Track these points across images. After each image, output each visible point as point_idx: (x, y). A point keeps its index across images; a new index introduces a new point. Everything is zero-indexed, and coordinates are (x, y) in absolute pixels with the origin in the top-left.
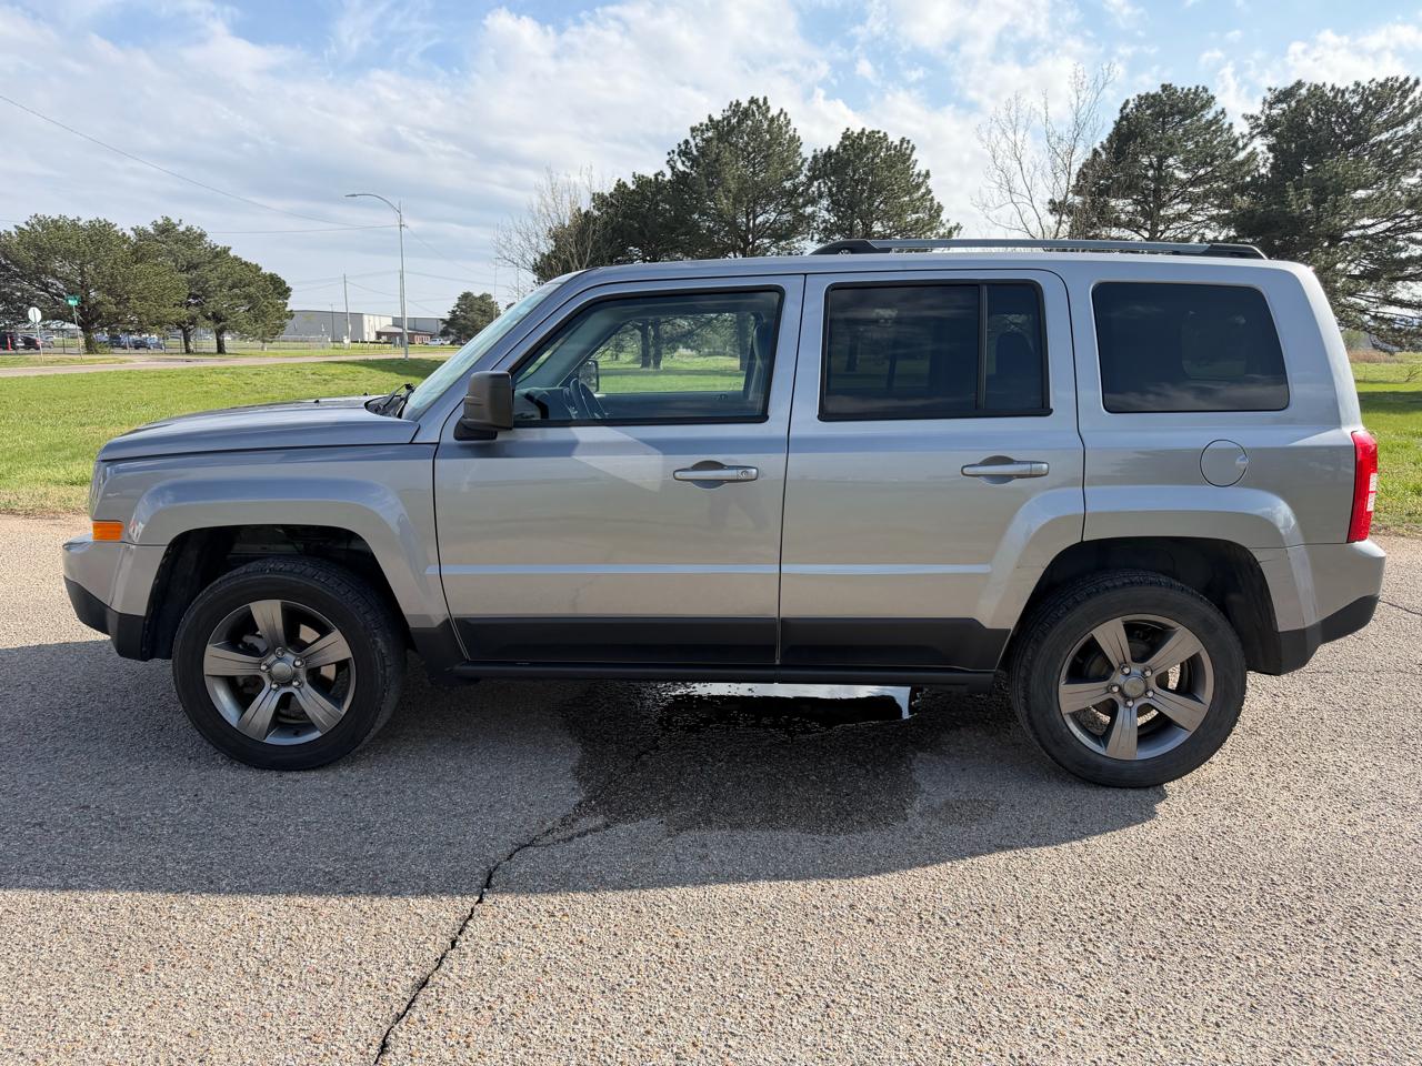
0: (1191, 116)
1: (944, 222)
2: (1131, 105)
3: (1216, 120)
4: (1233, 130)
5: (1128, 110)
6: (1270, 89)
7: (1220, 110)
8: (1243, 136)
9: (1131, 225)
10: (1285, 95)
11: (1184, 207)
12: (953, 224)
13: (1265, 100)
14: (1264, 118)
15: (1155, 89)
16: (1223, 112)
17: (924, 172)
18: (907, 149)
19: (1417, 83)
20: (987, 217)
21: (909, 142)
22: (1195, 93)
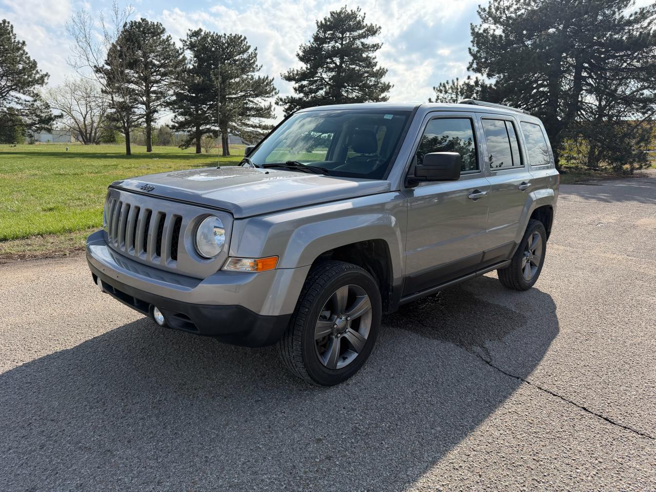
0: (156, 36)
1: (39, 71)
2: (128, 25)
3: (167, 40)
4: (176, 45)
5: (127, 27)
6: (189, 30)
7: (168, 35)
8: (181, 49)
9: (136, 83)
10: (197, 34)
11: (158, 77)
12: (44, 72)
13: (188, 35)
14: (189, 42)
15: (139, 20)
16: (170, 36)
17: (21, 41)
18: (8, 26)
19: (245, 38)
20: (77, 72)
21: (9, 23)
22: (157, 25)
